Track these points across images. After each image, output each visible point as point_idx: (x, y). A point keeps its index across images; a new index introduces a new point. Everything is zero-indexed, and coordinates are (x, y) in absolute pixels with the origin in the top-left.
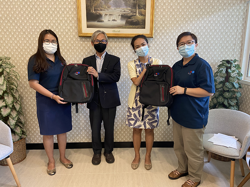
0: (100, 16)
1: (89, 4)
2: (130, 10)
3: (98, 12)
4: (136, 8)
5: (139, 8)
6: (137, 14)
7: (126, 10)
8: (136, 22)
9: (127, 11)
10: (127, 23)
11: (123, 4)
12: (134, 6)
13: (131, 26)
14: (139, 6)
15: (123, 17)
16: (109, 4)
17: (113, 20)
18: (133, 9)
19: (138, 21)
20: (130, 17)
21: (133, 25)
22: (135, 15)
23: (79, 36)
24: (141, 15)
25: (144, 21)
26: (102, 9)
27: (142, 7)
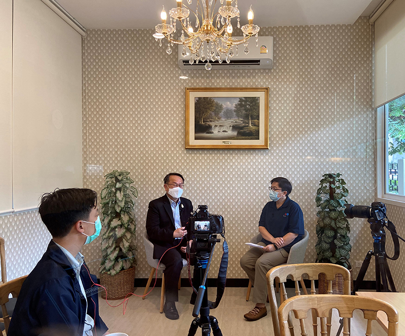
0: (210, 127)
1: (198, 116)
2: (242, 121)
3: (208, 123)
4: (248, 119)
5: (252, 119)
6: (250, 125)
7: (237, 121)
8: (249, 133)
9: (239, 121)
10: (239, 133)
11: (235, 115)
12: (246, 117)
13: (244, 137)
14: (252, 116)
15: (234, 128)
16: (219, 115)
17: (223, 131)
18: (245, 119)
19: (251, 132)
20: (242, 128)
21: (246, 136)
22: (248, 126)
23: (186, 149)
24: (255, 126)
25: (258, 132)
26: (212, 120)
27: (255, 118)
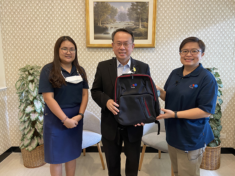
0: (106, 29)
1: (96, 18)
2: (133, 23)
3: (104, 25)
4: (139, 21)
6: (140, 27)
8: (139, 34)
14: (142, 19)
16: (114, 18)
18: (136, 22)
20: (133, 30)
23: (87, 47)
24: (144, 28)
25: (146, 33)
26: (108, 23)
27: (145, 21)
